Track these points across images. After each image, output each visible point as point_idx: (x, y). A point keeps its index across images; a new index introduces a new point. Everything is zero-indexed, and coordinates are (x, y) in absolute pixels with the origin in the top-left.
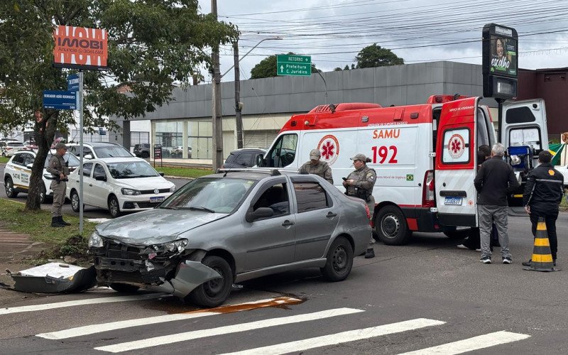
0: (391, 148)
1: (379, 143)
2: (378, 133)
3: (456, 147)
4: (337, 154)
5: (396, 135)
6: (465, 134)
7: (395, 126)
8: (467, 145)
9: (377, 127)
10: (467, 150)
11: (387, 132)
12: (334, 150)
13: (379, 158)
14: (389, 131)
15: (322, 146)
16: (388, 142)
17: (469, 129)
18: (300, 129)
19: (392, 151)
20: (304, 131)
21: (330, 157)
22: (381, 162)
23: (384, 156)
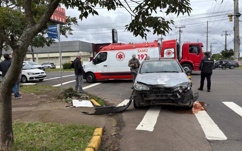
0: (145, 55)
1: (140, 54)
2: (140, 51)
3: (169, 53)
4: (124, 57)
5: (147, 51)
6: (173, 50)
7: (146, 48)
8: (173, 53)
9: (139, 49)
10: (173, 54)
11: (143, 50)
12: (123, 56)
13: (141, 58)
14: (144, 50)
15: (118, 55)
16: (144, 53)
17: (174, 48)
18: (108, 51)
19: (146, 56)
20: (110, 51)
21: (121, 58)
22: (142, 59)
23: (143, 57)
